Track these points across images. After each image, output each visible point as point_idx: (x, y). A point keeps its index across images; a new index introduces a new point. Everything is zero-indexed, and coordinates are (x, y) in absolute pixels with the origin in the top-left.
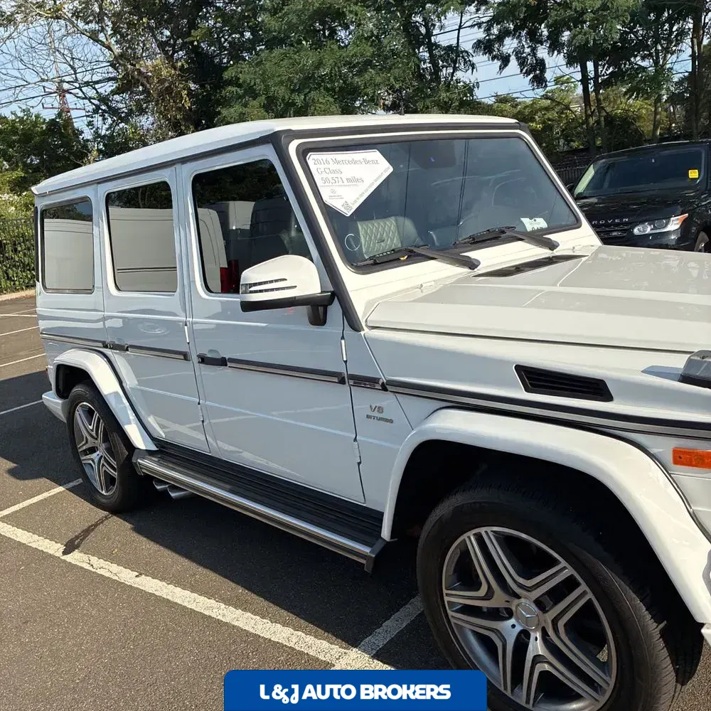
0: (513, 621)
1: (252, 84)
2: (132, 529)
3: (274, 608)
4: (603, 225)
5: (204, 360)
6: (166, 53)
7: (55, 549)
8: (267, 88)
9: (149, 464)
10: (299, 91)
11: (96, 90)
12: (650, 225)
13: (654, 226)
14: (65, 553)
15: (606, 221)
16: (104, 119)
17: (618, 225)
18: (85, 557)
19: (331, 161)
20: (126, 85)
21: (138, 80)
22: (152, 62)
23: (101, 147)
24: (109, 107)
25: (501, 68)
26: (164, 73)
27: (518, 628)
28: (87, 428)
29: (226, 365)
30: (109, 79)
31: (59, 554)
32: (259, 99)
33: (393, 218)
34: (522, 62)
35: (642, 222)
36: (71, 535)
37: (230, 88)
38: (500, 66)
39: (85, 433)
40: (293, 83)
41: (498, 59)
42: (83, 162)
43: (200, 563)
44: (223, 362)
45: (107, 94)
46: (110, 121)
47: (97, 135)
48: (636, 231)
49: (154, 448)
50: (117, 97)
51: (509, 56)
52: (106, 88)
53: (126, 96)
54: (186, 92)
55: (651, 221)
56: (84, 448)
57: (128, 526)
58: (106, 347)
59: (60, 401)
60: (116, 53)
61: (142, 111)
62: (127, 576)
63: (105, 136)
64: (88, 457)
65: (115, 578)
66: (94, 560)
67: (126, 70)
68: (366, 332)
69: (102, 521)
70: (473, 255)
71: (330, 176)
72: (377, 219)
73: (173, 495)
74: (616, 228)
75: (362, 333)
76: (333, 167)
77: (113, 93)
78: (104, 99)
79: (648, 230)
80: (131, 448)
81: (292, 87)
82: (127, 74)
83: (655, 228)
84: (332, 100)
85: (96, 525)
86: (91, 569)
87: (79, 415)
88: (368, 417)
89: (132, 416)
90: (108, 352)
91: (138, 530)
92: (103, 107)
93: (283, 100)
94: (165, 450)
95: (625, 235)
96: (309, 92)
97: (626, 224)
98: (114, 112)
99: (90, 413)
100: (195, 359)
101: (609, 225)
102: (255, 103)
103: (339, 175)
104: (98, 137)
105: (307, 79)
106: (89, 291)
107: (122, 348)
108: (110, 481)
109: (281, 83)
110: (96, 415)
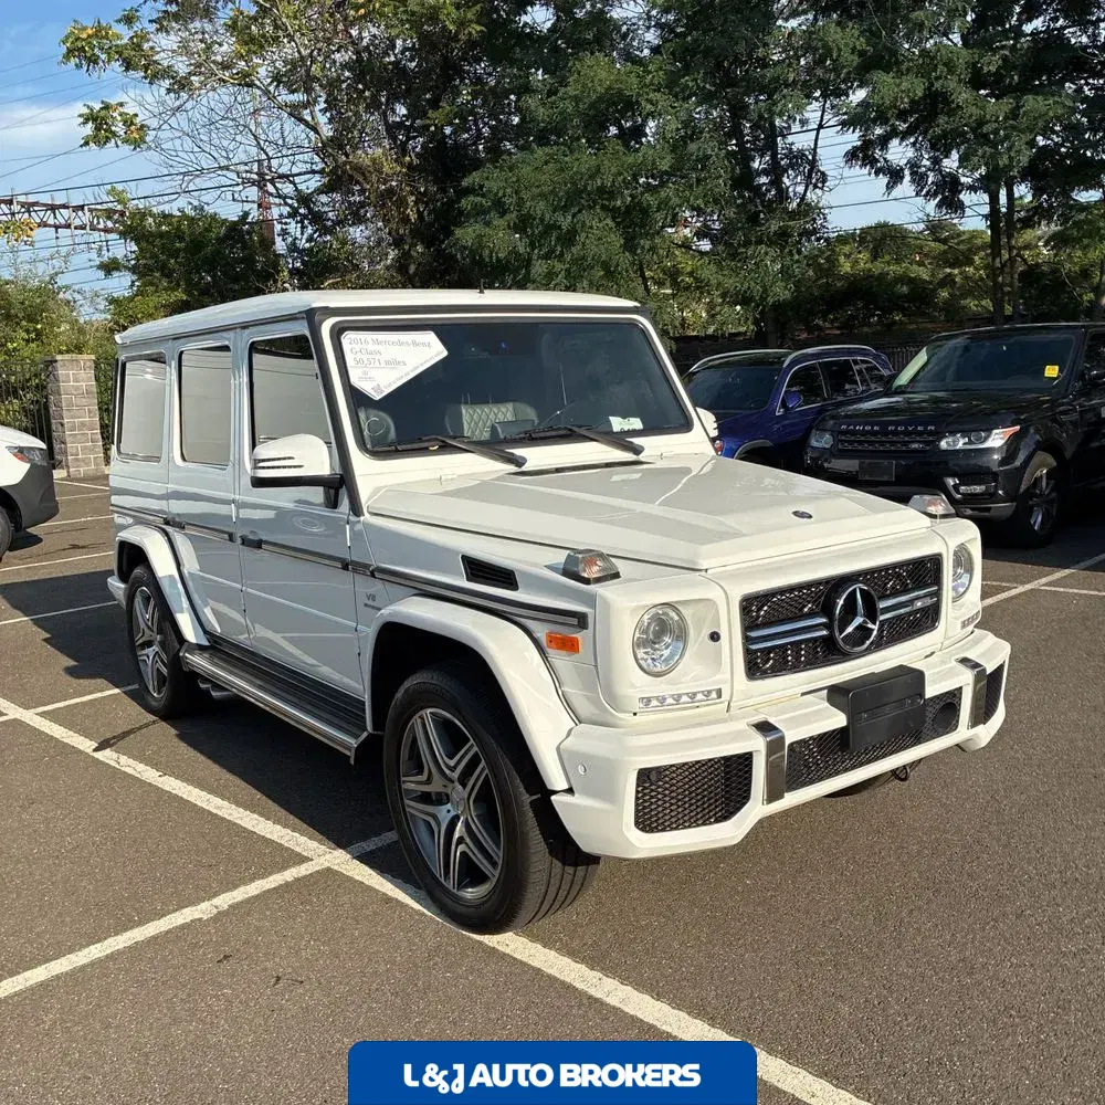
0: (449, 806)
1: (500, 195)
2: (177, 736)
3: (283, 813)
4: (902, 432)
5: (245, 542)
6: (394, 138)
7: (86, 745)
8: (520, 203)
9: (199, 662)
10: (565, 208)
11: (295, 184)
12: (964, 437)
13: (970, 439)
14: (96, 750)
15: (906, 428)
16: (303, 227)
17: (920, 434)
18: (115, 755)
19: (371, 342)
20: (337, 181)
21: (351, 177)
22: (374, 152)
23: (298, 265)
24: (310, 209)
25: (890, 187)
26: (386, 169)
27: (453, 813)
28: (145, 615)
29: (261, 548)
30: (313, 172)
31: (89, 751)
32: (507, 217)
33: (511, 404)
34: (919, 179)
35: (953, 433)
36: (108, 735)
37: (471, 198)
38: (889, 183)
39: (142, 625)
40: (557, 196)
41: (884, 174)
42: (267, 286)
43: (231, 770)
44: (258, 544)
45: (309, 191)
46: (310, 230)
47: (293, 248)
48: (943, 444)
49: (205, 643)
50: (324, 198)
51: (902, 169)
52: (310, 184)
53: (337, 196)
54: (413, 198)
55: (965, 433)
56: (141, 641)
57: (173, 731)
58: (167, 523)
59: (123, 586)
60: (324, 138)
61: (359, 219)
62: (149, 774)
63: (304, 250)
64: (143, 652)
65: (138, 776)
66: (123, 759)
67: (336, 161)
68: (367, 517)
69: (147, 725)
70: (519, 452)
71: (365, 357)
72: (472, 404)
73: (213, 694)
74: (918, 439)
75: (362, 518)
76: (371, 347)
77: (319, 191)
78: (305, 200)
79: (961, 443)
80: (182, 640)
81: (555, 203)
82: (336, 167)
83: (970, 442)
84: (612, 224)
85: (140, 728)
86: (117, 766)
87: (138, 601)
88: (366, 605)
89: (185, 604)
90: (169, 529)
91: (181, 737)
92: (302, 211)
93: (542, 220)
94: (216, 646)
95: (928, 448)
96: (580, 211)
97: (931, 433)
98: (317, 218)
99: (147, 600)
100: (239, 541)
101: (910, 433)
102: (502, 222)
103: (377, 357)
104: (294, 251)
105: (578, 193)
106: (158, 459)
107: (181, 526)
108: (161, 680)
109: (543, 196)
110: (152, 603)
